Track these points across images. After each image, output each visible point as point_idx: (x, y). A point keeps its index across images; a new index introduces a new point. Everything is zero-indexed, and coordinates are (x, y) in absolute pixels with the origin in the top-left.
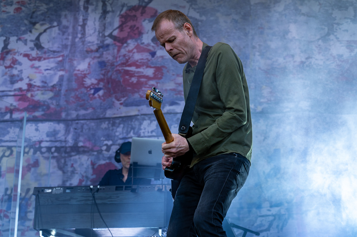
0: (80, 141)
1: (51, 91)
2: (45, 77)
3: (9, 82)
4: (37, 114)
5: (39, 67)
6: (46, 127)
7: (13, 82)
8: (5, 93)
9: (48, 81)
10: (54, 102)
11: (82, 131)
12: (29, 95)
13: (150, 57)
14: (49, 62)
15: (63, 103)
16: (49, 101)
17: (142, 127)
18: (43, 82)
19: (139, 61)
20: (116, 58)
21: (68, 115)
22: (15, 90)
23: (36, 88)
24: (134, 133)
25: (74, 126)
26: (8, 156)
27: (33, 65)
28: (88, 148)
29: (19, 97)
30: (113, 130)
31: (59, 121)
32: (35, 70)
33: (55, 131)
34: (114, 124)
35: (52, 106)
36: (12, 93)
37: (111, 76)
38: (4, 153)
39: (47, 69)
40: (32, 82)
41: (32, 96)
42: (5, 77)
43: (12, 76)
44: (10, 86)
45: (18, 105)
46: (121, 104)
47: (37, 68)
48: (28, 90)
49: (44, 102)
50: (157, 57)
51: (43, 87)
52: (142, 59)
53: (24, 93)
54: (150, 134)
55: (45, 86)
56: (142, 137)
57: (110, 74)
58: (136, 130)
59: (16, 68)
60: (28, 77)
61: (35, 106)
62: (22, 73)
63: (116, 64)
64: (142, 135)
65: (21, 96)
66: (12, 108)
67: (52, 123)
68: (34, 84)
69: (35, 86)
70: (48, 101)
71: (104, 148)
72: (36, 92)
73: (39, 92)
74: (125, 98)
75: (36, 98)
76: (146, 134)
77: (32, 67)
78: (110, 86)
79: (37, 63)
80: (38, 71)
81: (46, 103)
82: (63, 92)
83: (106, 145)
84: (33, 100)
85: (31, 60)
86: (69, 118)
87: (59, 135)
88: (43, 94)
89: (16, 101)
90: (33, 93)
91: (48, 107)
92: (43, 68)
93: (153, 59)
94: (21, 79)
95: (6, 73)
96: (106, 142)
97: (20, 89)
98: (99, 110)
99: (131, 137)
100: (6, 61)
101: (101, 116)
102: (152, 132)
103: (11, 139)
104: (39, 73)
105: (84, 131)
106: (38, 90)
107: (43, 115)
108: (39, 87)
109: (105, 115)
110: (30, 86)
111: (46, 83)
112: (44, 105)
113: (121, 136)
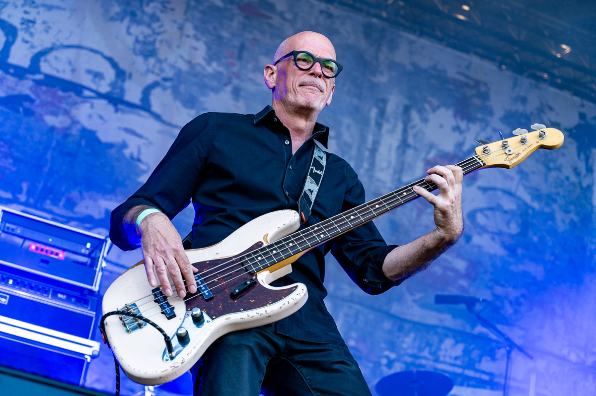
0: (351, 338)
11: (356, 323)
13: (464, 242)
17: (443, 346)
24: (430, 353)
25: (345, 310)
28: (361, 353)
30: (398, 337)
34: (400, 329)
46: (415, 301)
50: (473, 245)
54: (452, 361)
56: (441, 362)
58: (434, 349)
63: (413, 235)
64: (441, 359)
71: (384, 361)
74: (421, 295)
76: (448, 360)
83: (387, 357)
93: (468, 246)
96: (387, 353)
99: (425, 358)
102: (456, 358)
109: (390, 309)
113: (410, 351)
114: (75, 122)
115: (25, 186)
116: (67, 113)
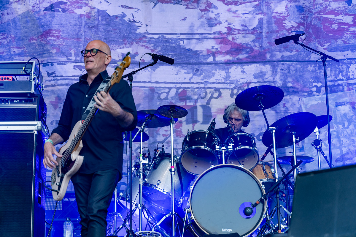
0: (289, 82)
1: (252, 33)
2: (244, 21)
3: (207, 25)
4: (241, 56)
5: (237, 11)
6: (252, 69)
7: (211, 26)
8: (204, 35)
9: (247, 25)
10: (257, 44)
11: (289, 72)
12: (230, 38)
13: (347, 6)
14: (246, 7)
15: (265, 45)
16: (252, 44)
17: (350, 70)
18: (242, 25)
19: (337, 9)
20: (314, 5)
21: (272, 56)
22: (214, 33)
23: (236, 32)
24: (343, 76)
25: (280, 67)
26: (217, 98)
27: (230, 9)
28: (298, 89)
29: (220, 40)
30: (320, 73)
31: (265, 62)
32: (233, 15)
33: (261, 72)
34: (320, 68)
35: (255, 49)
36: (212, 36)
37: (311, 22)
38: (212, 95)
39: (245, 13)
40: (231, 26)
41: (233, 39)
42: (202, 20)
43: (209, 19)
44: (208, 28)
45: (220, 48)
46: (325, 49)
47: (235, 12)
48: (228, 34)
49: (247, 44)
50: (354, 5)
51: (243, 30)
52: (340, 8)
53: (225, 36)
55: (245, 30)
56: (352, 79)
57: (309, 20)
58: (344, 73)
59: (212, 12)
60: (226, 21)
61: (238, 49)
62: (219, 17)
63: (314, 11)
65: (222, 39)
66: (214, 50)
67: (258, 65)
68: (234, 27)
69: (236, 29)
70: (250, 43)
71: (314, 89)
72: (237, 36)
73: (240, 35)
74: (328, 44)
75: (238, 41)
77: (229, 11)
78: (311, 31)
79: (233, 8)
80: (235, 15)
81: (249, 46)
82: (264, 34)
83: (316, 86)
84: (235, 43)
85: (226, 4)
86: (274, 59)
87: (266, 76)
88: (244, 37)
89: (217, 44)
90: (233, 36)
91: (252, 50)
92: (240, 12)
93: (350, 7)
94: (220, 23)
95: (202, 16)
96: (315, 84)
97: (220, 33)
98: (303, 53)
99: (341, 80)
100: (200, 5)
101: (307, 59)
103: (218, 81)
104: (237, 17)
105: (291, 72)
106: (239, 33)
107: (247, 57)
108: (239, 30)
109: (310, 58)
110: (229, 29)
111: (246, 26)
112: (247, 48)
114: (92, 8)
115: (72, 52)
116: (86, 5)
